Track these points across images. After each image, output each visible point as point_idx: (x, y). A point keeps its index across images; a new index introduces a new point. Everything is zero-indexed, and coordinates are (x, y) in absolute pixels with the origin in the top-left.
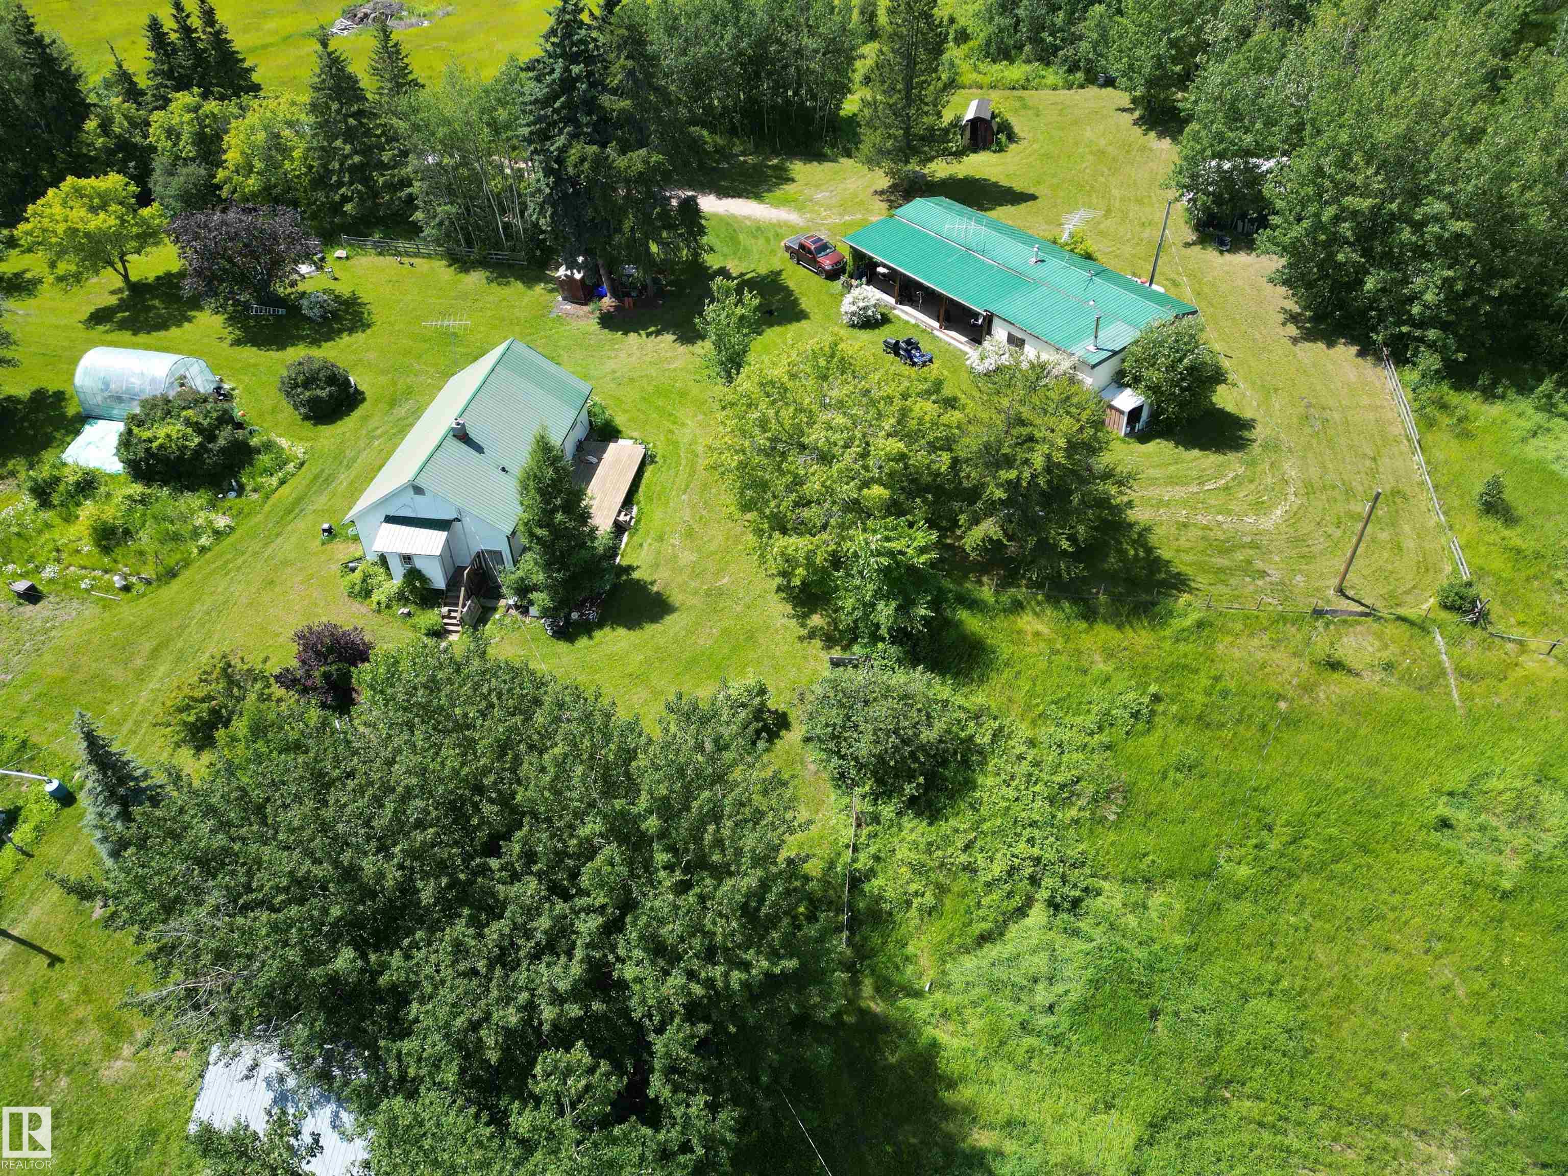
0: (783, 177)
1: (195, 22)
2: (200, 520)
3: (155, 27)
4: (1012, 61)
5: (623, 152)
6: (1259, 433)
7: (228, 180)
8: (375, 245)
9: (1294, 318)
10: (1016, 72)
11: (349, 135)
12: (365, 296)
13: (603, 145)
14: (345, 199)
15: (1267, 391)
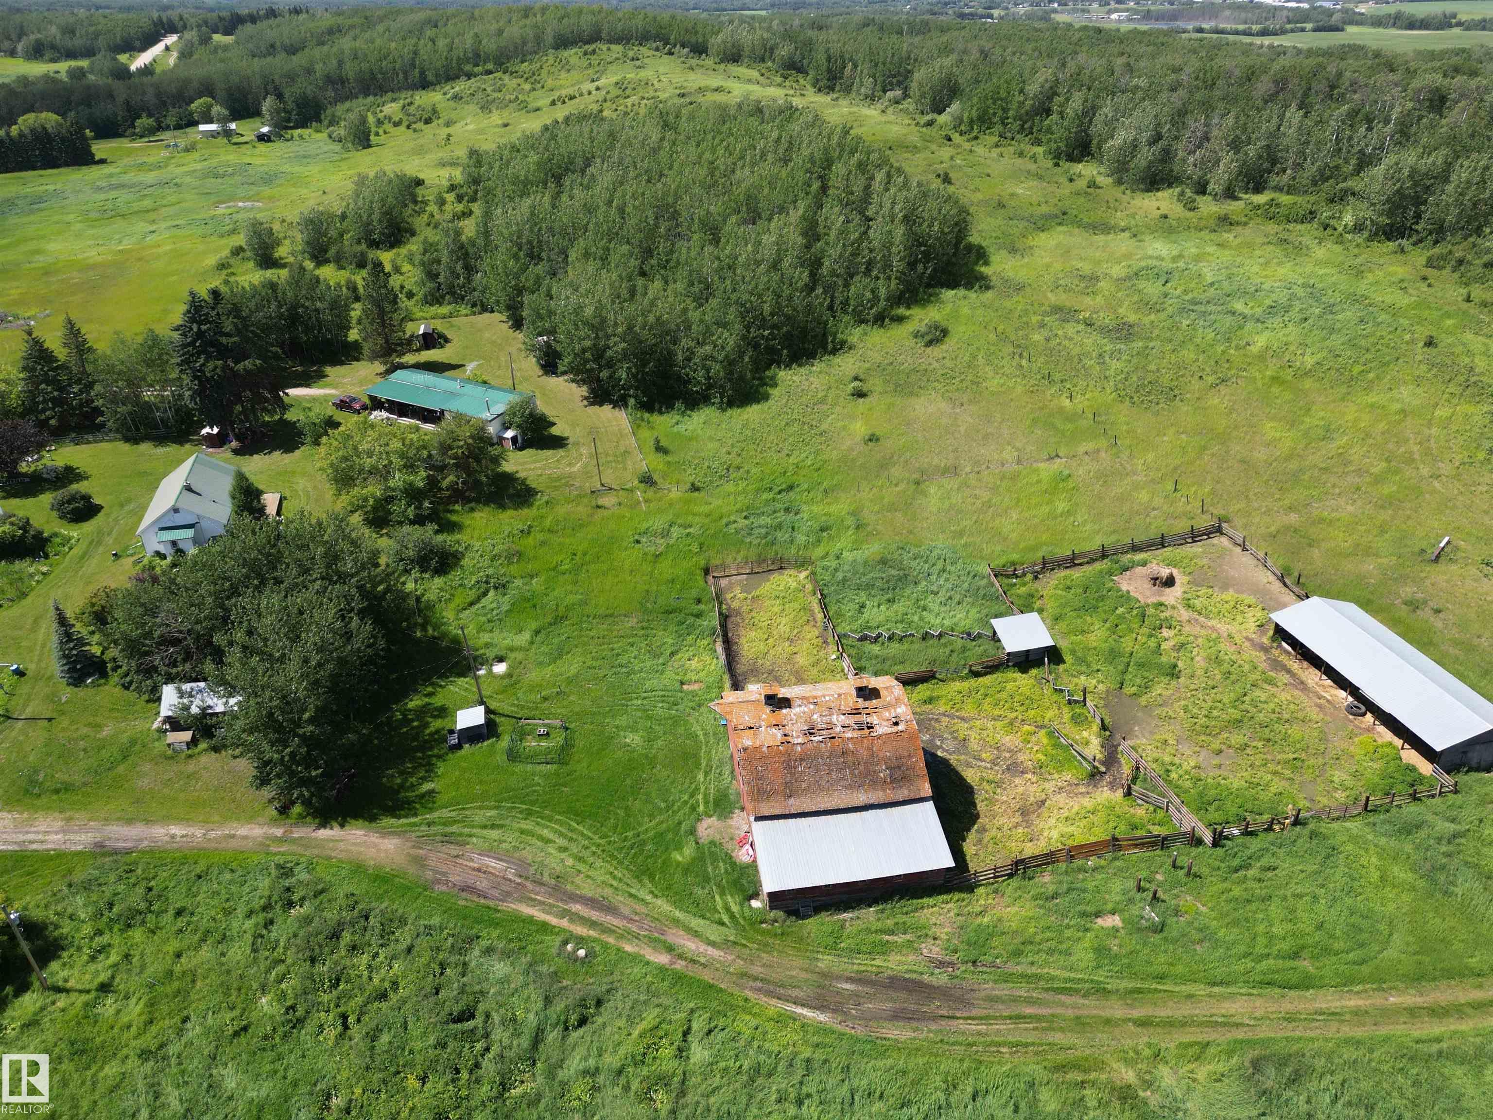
2: (32, 570)
4: (441, 305)
6: (571, 440)
9: (586, 398)
10: (444, 310)
12: (74, 464)
14: (50, 417)
15: (573, 425)
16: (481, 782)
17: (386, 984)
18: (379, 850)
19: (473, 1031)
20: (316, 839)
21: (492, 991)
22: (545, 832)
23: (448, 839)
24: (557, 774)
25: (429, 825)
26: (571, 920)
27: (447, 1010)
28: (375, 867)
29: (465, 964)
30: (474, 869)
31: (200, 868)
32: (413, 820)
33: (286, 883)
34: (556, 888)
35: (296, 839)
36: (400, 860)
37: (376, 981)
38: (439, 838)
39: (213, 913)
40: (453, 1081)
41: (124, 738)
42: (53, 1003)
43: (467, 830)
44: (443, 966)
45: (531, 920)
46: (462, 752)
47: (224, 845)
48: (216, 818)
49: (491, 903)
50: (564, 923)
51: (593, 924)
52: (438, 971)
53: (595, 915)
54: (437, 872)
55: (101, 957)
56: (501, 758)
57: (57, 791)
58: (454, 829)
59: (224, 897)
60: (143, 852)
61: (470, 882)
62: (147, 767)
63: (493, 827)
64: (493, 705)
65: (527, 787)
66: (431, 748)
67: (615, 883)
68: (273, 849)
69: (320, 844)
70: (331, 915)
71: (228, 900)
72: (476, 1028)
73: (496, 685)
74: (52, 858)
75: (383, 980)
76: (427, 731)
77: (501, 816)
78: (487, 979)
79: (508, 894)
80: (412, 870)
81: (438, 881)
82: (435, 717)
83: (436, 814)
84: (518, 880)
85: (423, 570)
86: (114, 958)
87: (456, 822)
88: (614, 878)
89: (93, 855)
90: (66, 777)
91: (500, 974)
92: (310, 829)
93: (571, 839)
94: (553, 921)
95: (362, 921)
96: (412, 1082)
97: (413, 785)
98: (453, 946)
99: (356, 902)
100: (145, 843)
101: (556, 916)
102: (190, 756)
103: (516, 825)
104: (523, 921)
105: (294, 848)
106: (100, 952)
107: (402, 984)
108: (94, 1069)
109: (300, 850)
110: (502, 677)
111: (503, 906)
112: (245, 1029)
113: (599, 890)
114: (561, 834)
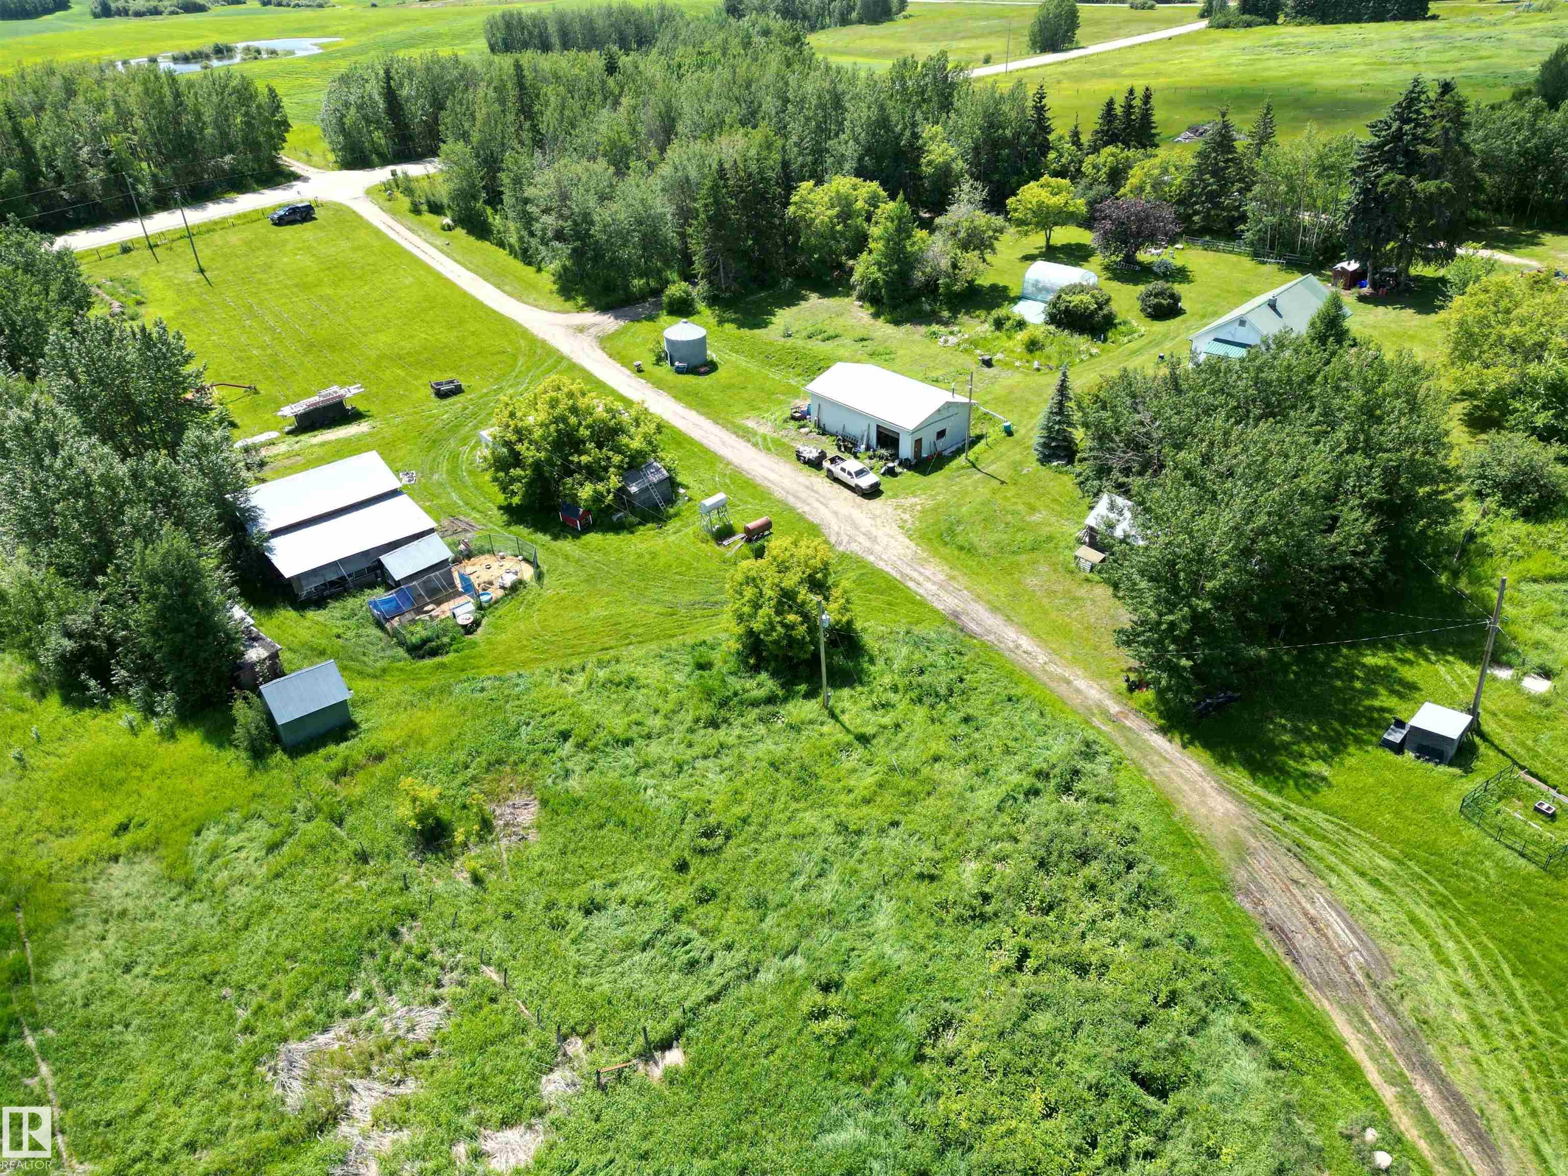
0: (1533, 241)
1: (1137, 102)
2: (1083, 348)
3: (1110, 104)
5: (1422, 180)
7: (1125, 195)
8: (1203, 244)
11: (1214, 174)
12: (1190, 267)
13: (1409, 176)
14: (1196, 213)
16: (1397, 813)
17: (1094, 959)
18: (1204, 803)
19: (1149, 1114)
20: (1145, 741)
21: (1214, 1088)
22: (1450, 946)
23: (1298, 851)
24: (1527, 880)
25: (1286, 818)
26: (1403, 1099)
27: (1135, 1056)
28: (1184, 818)
29: (1204, 1020)
30: (1306, 914)
31: (1017, 692)
32: (1271, 798)
33: (1080, 764)
34: (1410, 1034)
35: (1124, 727)
36: (1220, 832)
37: (1087, 946)
38: (1287, 842)
39: (995, 742)
40: (1079, 1150)
41: (1045, 531)
42: (822, 724)
43: (1332, 860)
44: (1173, 999)
45: (1337, 1047)
46: (1399, 758)
47: (1053, 685)
48: (1068, 655)
49: (1298, 977)
50: (1388, 1094)
51: (1436, 1136)
52: (1162, 999)
53: (1448, 1125)
54: (1254, 881)
55: (881, 712)
56: (1451, 801)
57: (961, 548)
58: (1315, 845)
59: (1015, 734)
60: (983, 643)
61: (1288, 926)
62: (1044, 568)
63: (1374, 882)
64: (1489, 725)
65: (1465, 865)
66: (1356, 726)
67: (1520, 1110)
68: (1096, 721)
69: (1147, 750)
70: (1097, 834)
71: (1016, 740)
72: (1155, 1113)
73: (1515, 703)
74: (913, 602)
75: (1094, 950)
76: (1367, 703)
77: (1395, 877)
78: (1219, 1066)
79: (1332, 984)
80: (1225, 855)
81: (1248, 893)
82: (1393, 692)
83: (1305, 812)
84: (1360, 977)
85: (1506, 502)
86: (887, 720)
87: (1324, 838)
88: (1526, 1102)
89: (944, 620)
90: (976, 540)
91: (1241, 1077)
92: (1146, 727)
93: (1485, 987)
94: (1373, 1075)
95: (1122, 867)
96: (1035, 1101)
97: (1302, 755)
98: (1204, 986)
99: (1133, 840)
100: (992, 637)
101: (1382, 1072)
102: (1087, 580)
103: (1409, 902)
104: (1326, 1037)
105: (1116, 735)
106: (883, 706)
107: (1112, 974)
108: (802, 805)
109: (1121, 742)
110: (1532, 698)
111: (1311, 993)
112: (932, 878)
113: (1482, 1096)
114: (1473, 967)
